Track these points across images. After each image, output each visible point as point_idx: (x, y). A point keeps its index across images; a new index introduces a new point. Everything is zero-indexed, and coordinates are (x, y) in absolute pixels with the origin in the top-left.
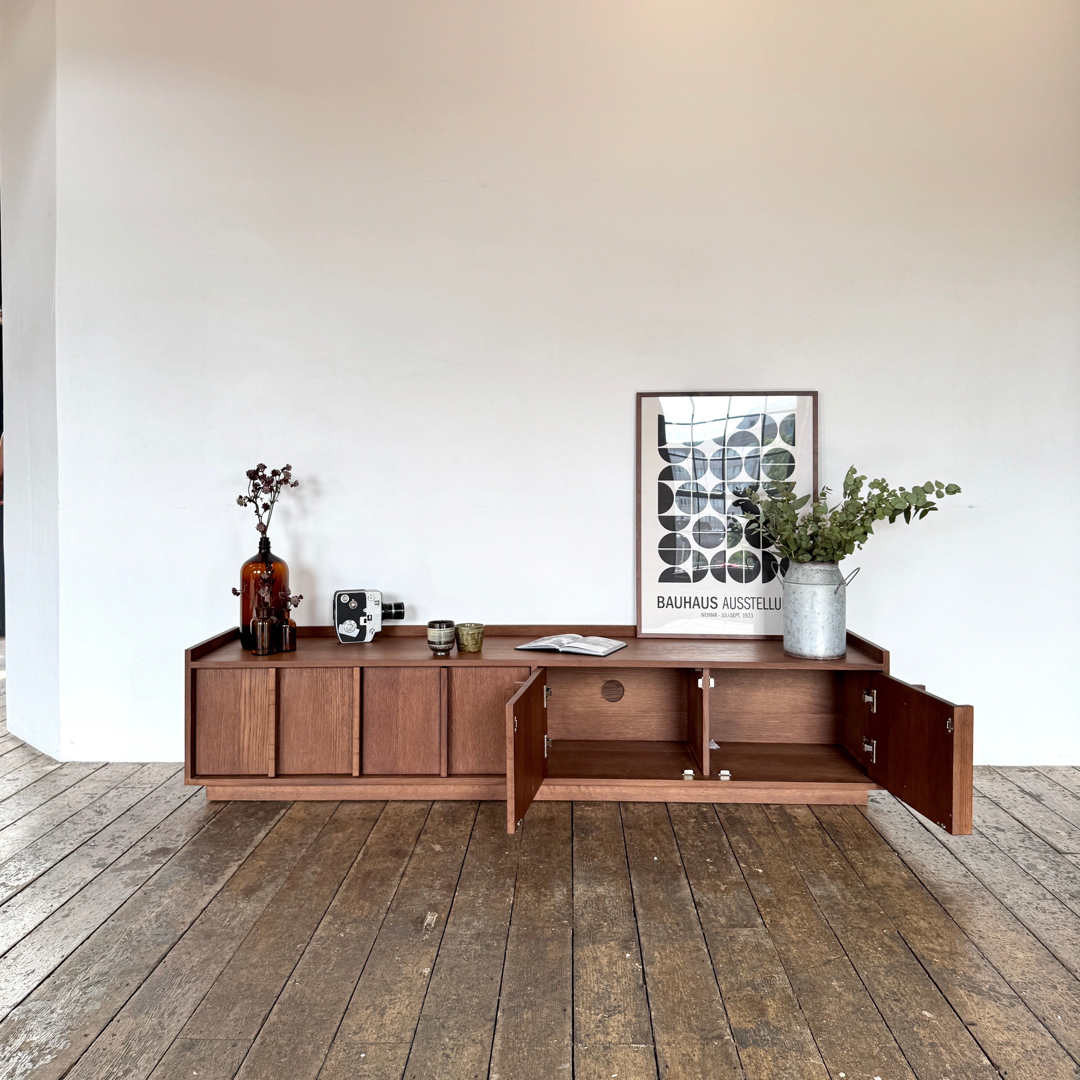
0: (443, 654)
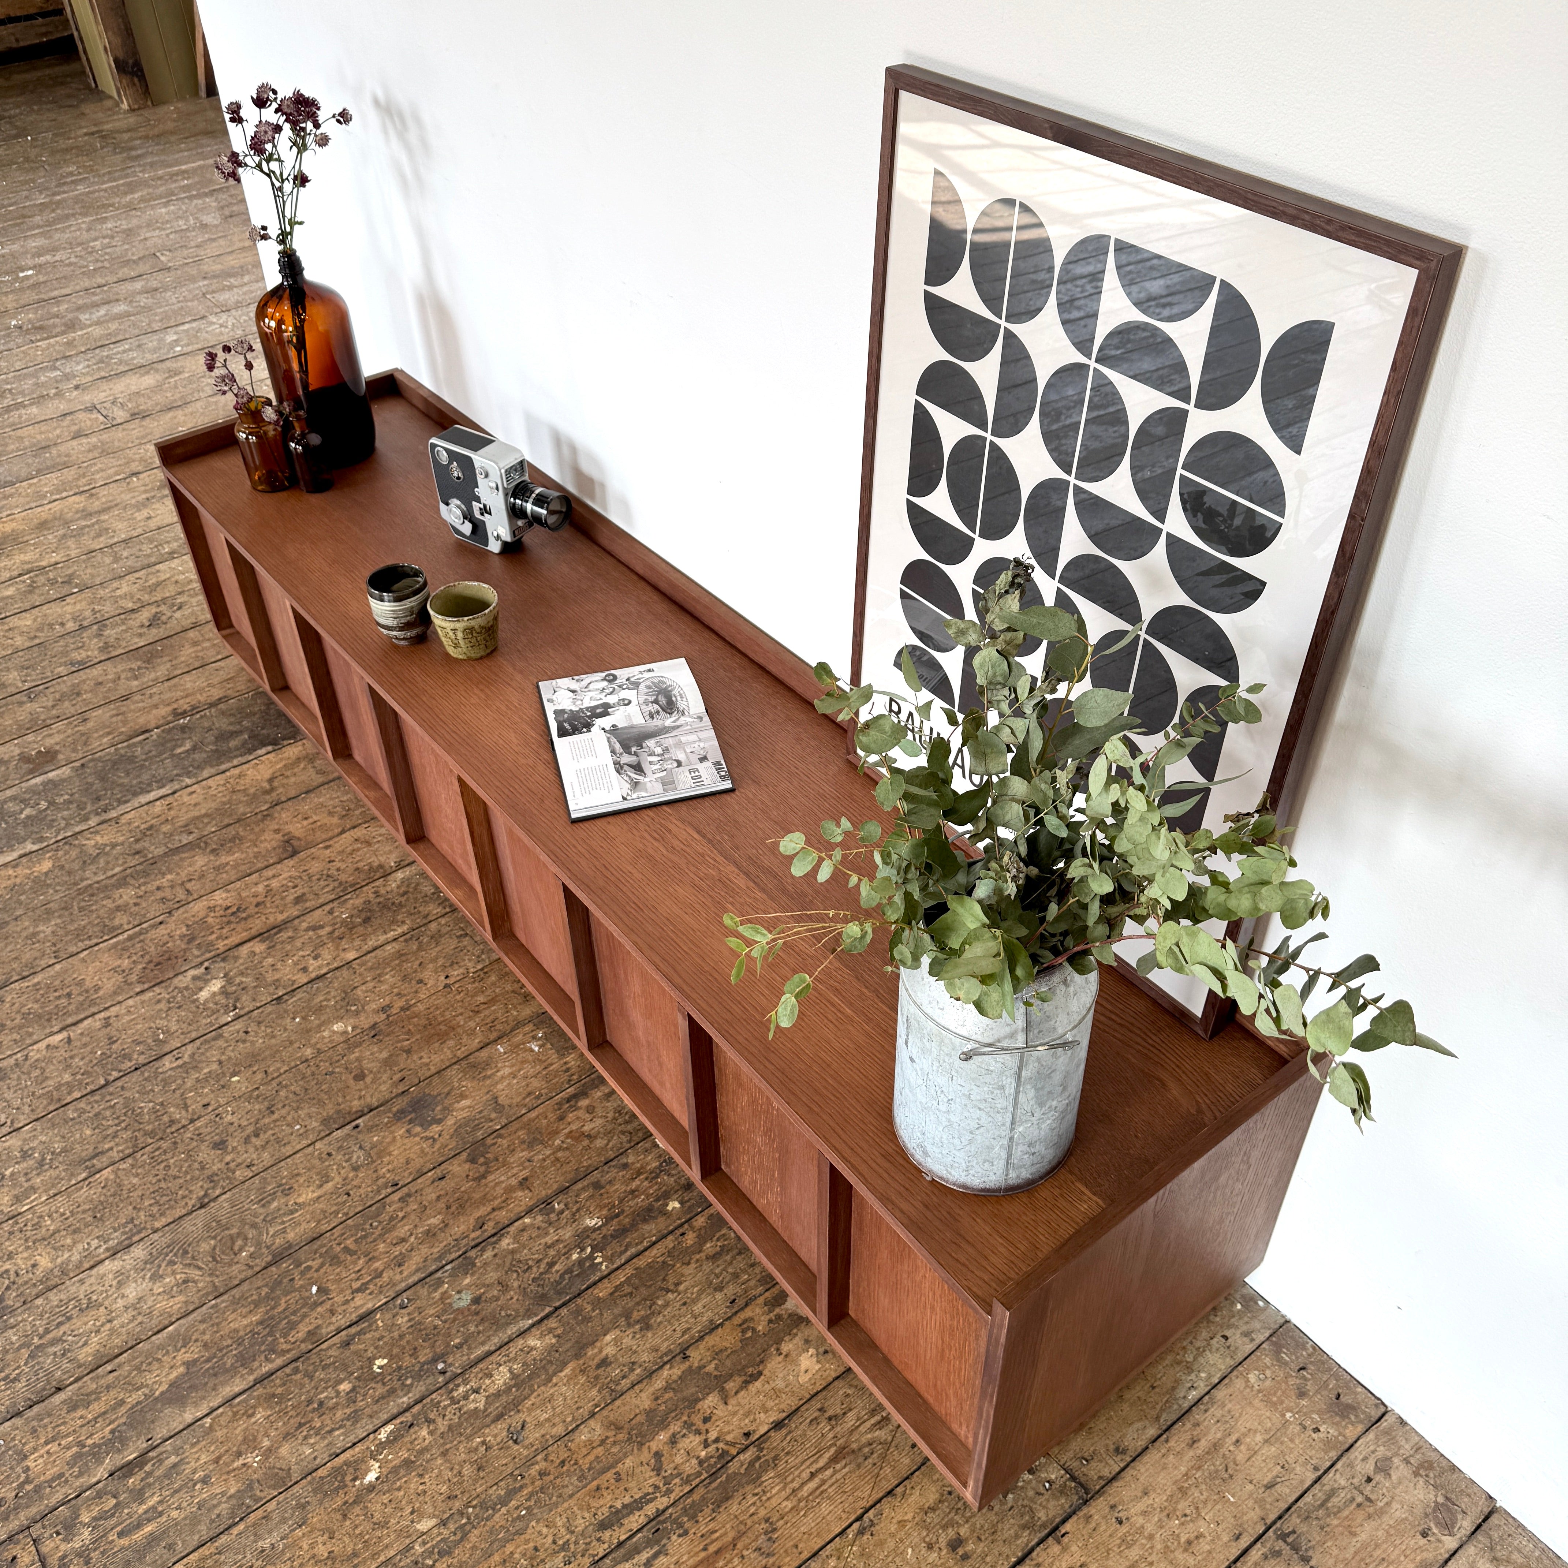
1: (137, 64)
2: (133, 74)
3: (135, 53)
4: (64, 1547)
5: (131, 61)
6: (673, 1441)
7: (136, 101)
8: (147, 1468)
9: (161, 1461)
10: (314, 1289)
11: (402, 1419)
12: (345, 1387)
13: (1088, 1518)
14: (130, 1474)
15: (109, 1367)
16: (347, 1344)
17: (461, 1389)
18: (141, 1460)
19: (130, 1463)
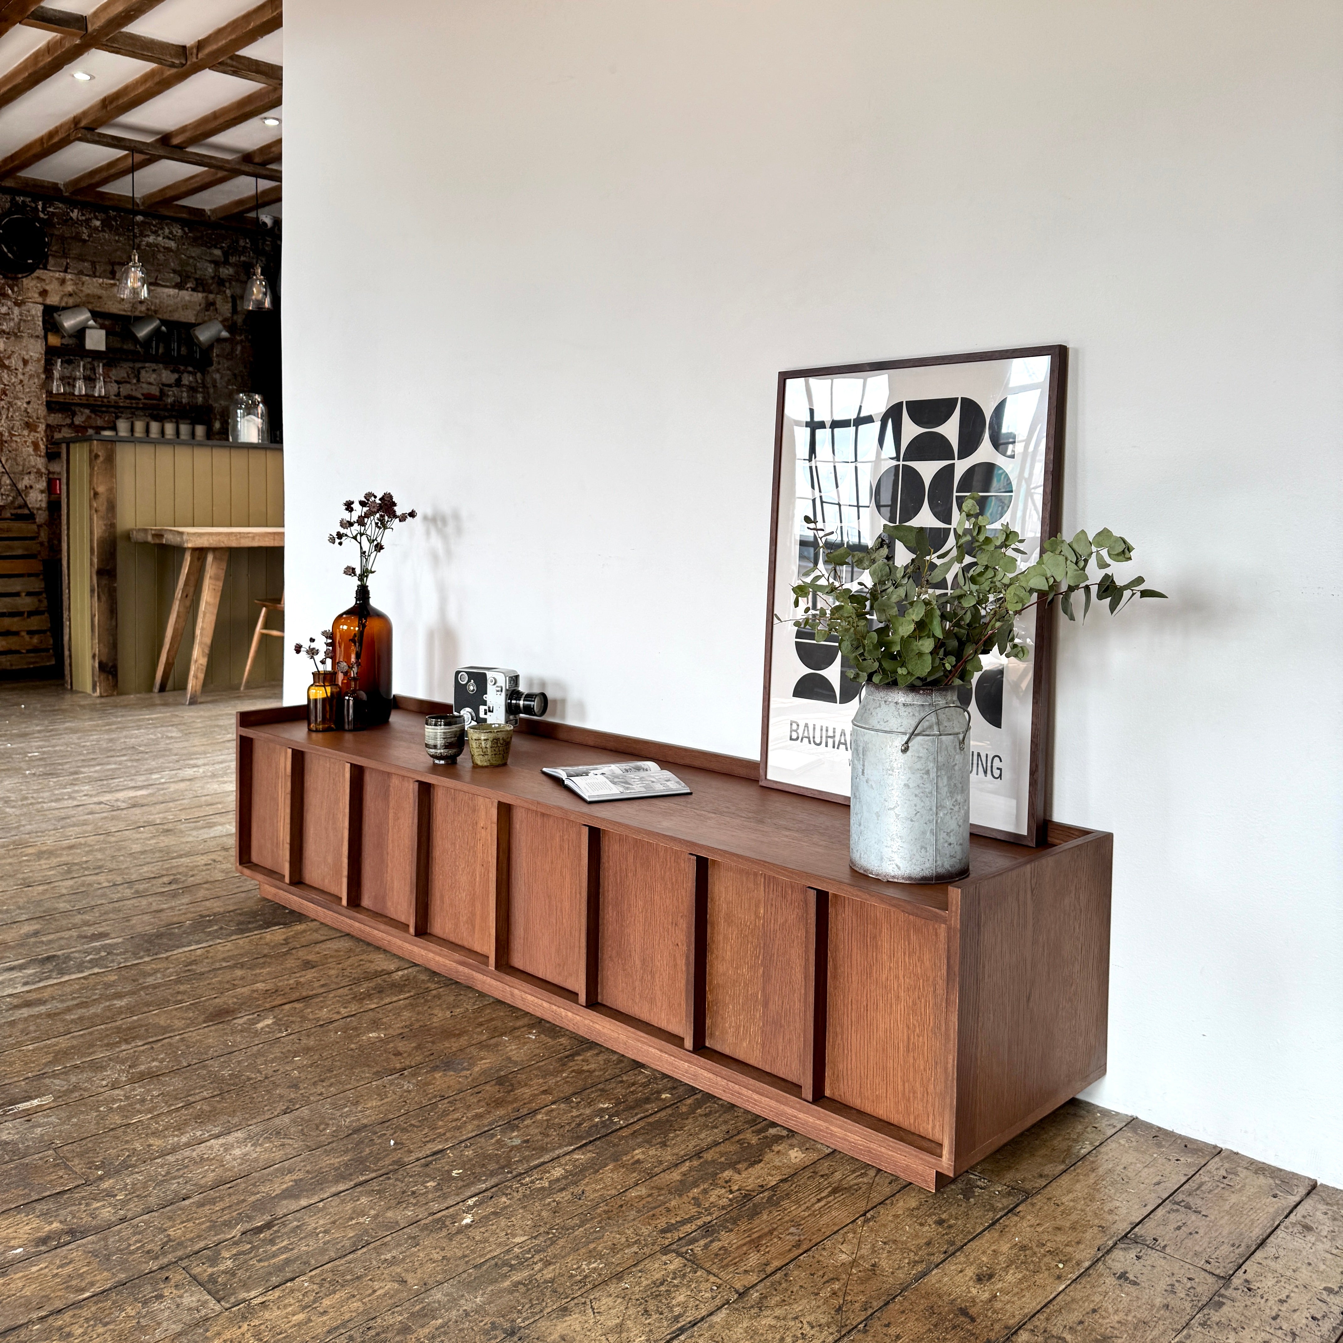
0: (442, 762)
1: (115, 667)
2: (109, 672)
3: (115, 659)
4: (210, 1270)
5: (110, 664)
6: (705, 1191)
7: (106, 691)
8: (275, 1228)
9: (285, 1225)
10: (392, 1142)
11: (485, 1194)
12: (431, 1184)
13: (1033, 1205)
14: (261, 1232)
15: (228, 1185)
16: (427, 1165)
17: (527, 1179)
18: (268, 1225)
19: (257, 1228)
